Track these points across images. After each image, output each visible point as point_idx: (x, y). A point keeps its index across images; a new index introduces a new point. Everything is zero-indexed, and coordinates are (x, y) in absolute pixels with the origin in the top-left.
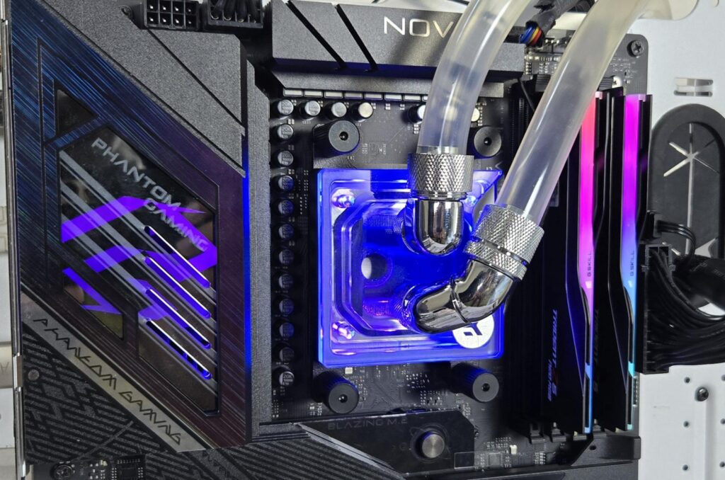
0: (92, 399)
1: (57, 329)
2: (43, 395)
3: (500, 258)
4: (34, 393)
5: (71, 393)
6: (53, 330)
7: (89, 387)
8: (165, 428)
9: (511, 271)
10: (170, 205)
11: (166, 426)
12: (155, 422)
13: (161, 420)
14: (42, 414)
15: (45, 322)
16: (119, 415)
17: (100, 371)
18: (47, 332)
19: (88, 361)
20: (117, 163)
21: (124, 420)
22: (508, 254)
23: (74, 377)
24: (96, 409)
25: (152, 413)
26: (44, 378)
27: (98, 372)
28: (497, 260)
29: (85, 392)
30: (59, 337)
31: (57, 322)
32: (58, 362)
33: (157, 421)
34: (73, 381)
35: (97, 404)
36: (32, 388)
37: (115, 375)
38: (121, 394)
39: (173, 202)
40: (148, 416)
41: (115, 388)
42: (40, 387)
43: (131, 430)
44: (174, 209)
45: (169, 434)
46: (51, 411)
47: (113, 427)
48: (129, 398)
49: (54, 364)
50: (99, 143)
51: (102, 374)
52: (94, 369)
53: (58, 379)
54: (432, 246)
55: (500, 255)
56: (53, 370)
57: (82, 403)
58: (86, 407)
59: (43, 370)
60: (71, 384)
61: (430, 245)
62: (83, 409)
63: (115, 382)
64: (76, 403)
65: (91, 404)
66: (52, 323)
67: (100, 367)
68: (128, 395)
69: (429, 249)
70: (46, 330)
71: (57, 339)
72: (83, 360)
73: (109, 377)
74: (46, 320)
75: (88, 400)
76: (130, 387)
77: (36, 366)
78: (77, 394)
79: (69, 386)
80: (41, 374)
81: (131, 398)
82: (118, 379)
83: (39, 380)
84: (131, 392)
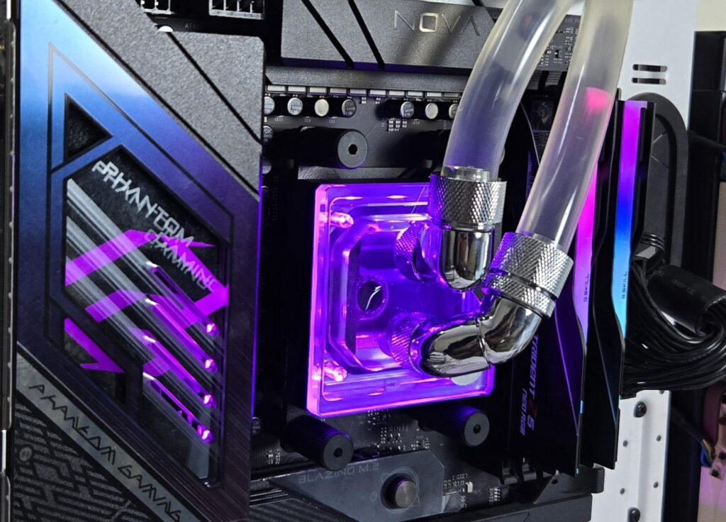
0: (88, 478)
1: (54, 396)
2: (35, 477)
3: (529, 294)
4: (26, 475)
5: (65, 472)
6: (50, 398)
7: (86, 463)
8: (164, 506)
9: (540, 308)
10: (183, 241)
11: (166, 503)
12: (154, 500)
13: (161, 496)
14: (33, 500)
15: (41, 389)
16: (116, 494)
17: (99, 443)
18: (44, 401)
19: (86, 432)
20: (118, 190)
21: (121, 500)
22: (538, 289)
23: (68, 453)
24: (91, 488)
25: (152, 489)
26: (37, 456)
27: (97, 445)
28: (526, 296)
29: (80, 470)
30: (57, 406)
31: (54, 388)
32: (54, 436)
33: (157, 498)
34: (69, 458)
35: (93, 483)
36: (22, 470)
37: (115, 447)
38: (120, 469)
39: (186, 236)
40: (147, 493)
41: (113, 463)
42: (32, 468)
43: (130, 511)
44: (187, 245)
45: (169, 513)
46: (43, 497)
47: (109, 509)
48: (127, 473)
49: (48, 439)
50: (100, 166)
51: (101, 447)
52: (93, 442)
53: (51, 456)
54: (456, 281)
55: (529, 290)
56: (48, 446)
57: (76, 483)
58: (81, 488)
59: (36, 447)
60: (67, 462)
61: (453, 280)
62: (77, 490)
63: (114, 455)
64: (70, 485)
65: (87, 485)
66: (50, 389)
67: (99, 438)
68: (128, 470)
69: (450, 283)
70: (42, 398)
71: (54, 408)
72: (82, 431)
73: (108, 450)
74: (43, 386)
75: (83, 480)
76: (129, 461)
77: (30, 443)
78: (73, 473)
79: (64, 464)
80: (34, 452)
81: (130, 472)
82: (117, 451)
83: (32, 460)
84: (130, 466)
